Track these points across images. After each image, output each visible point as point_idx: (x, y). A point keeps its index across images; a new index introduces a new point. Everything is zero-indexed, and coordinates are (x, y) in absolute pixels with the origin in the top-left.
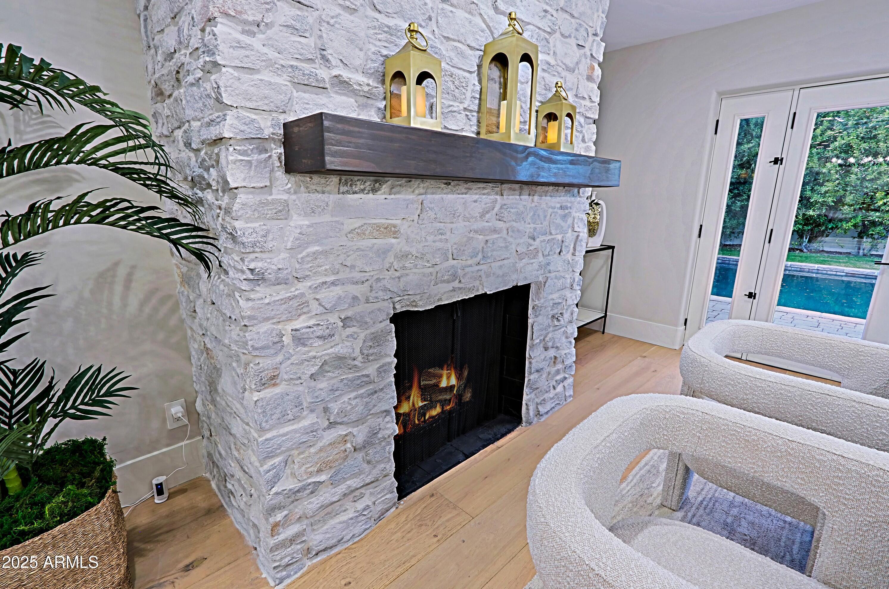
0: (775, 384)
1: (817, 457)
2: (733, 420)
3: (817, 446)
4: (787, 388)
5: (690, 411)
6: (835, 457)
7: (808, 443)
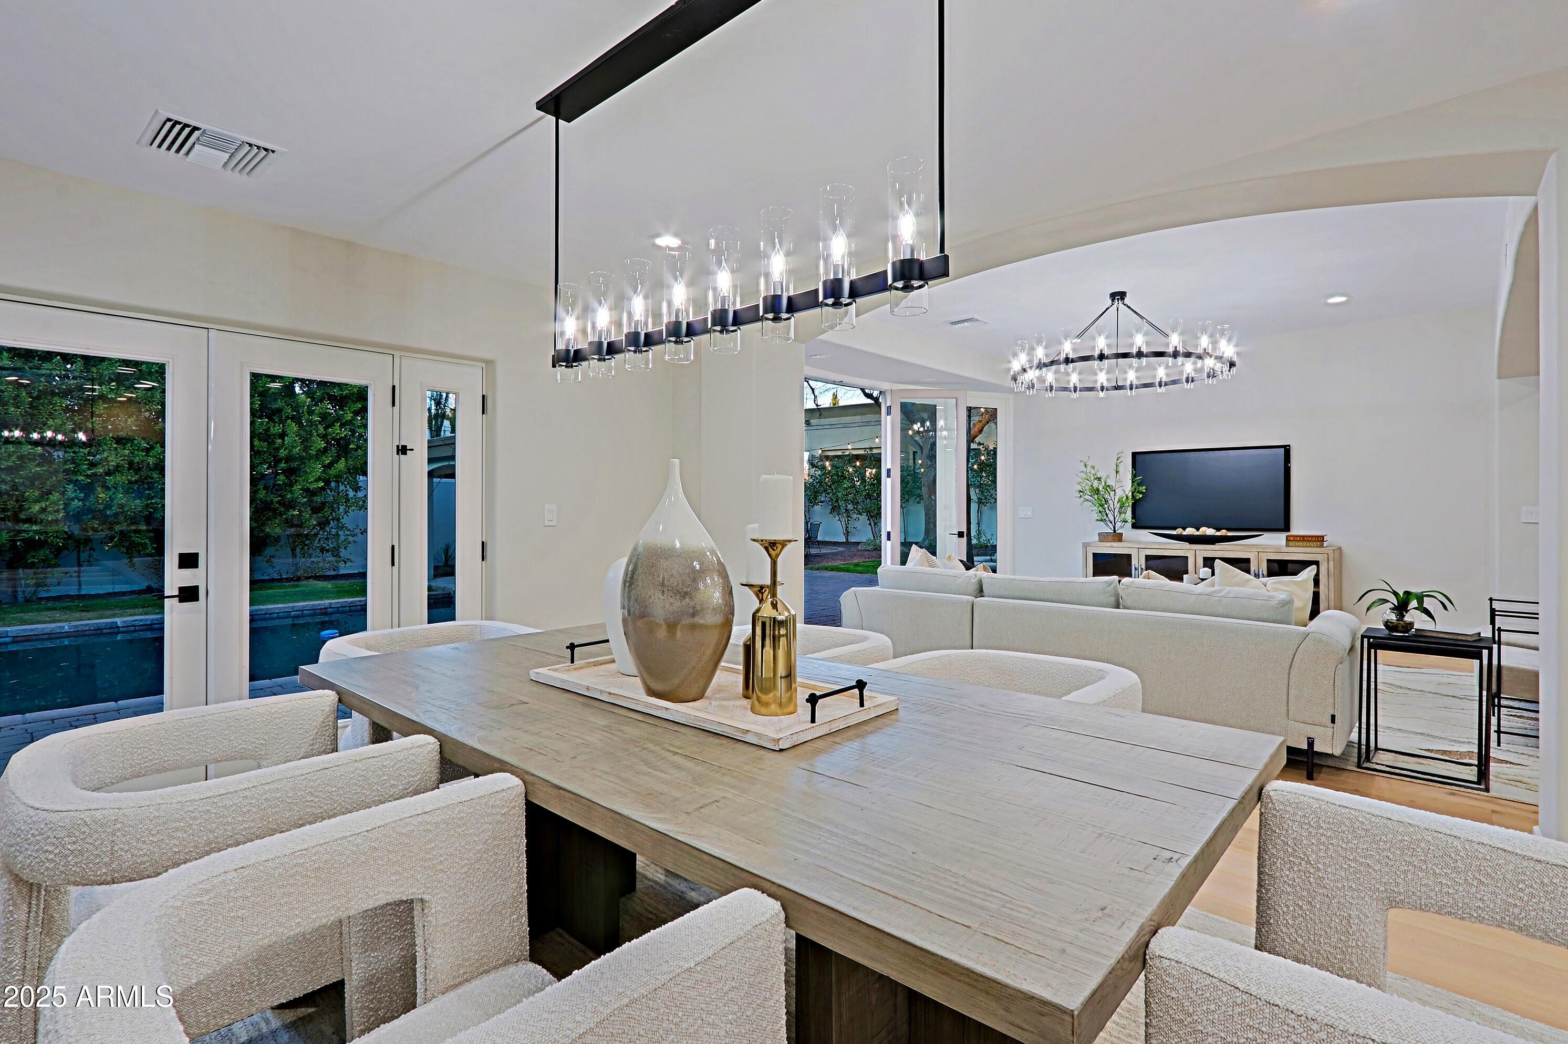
0: (253, 790)
1: (404, 831)
2: (287, 852)
3: (397, 818)
4: (272, 786)
5: (216, 881)
6: (420, 819)
7: (388, 821)
